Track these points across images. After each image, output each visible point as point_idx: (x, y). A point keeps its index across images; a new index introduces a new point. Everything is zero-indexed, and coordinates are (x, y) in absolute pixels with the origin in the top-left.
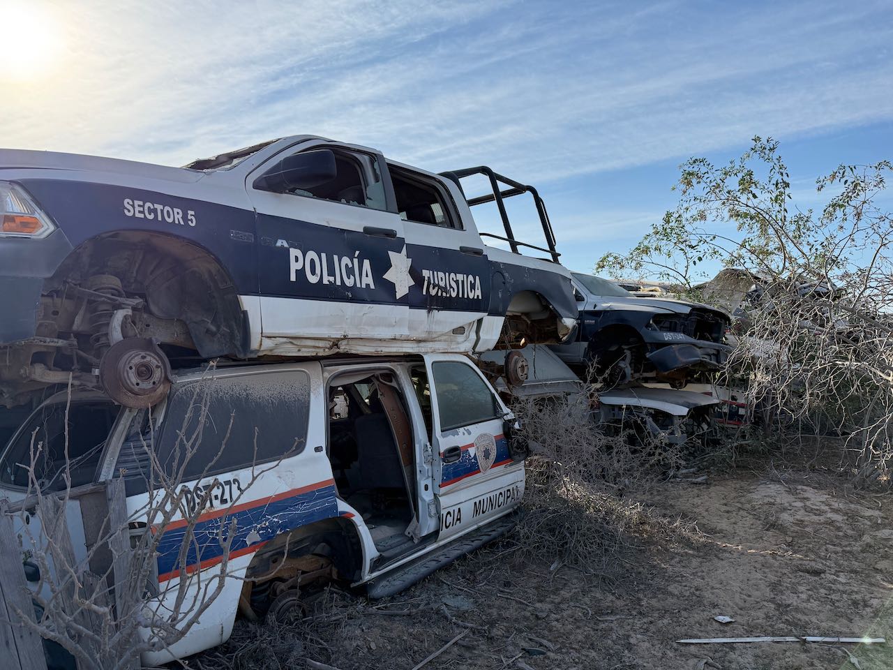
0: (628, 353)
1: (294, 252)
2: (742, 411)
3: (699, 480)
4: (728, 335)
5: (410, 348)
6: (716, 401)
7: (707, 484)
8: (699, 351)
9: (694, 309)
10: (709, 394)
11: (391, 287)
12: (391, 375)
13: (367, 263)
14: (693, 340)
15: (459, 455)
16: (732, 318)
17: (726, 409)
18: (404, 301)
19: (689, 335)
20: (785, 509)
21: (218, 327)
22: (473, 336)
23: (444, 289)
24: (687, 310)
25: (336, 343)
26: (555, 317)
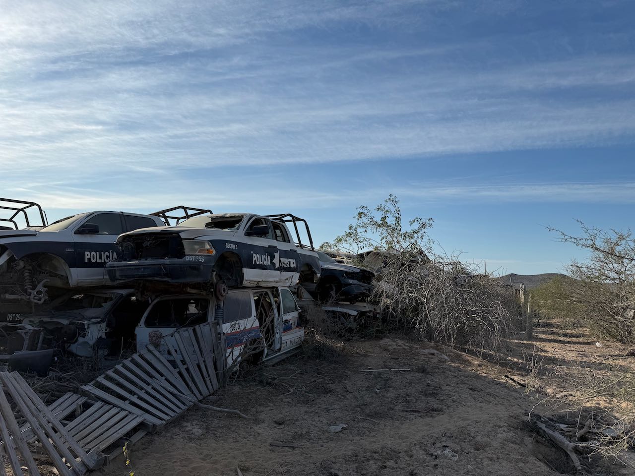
0: (334, 287)
1: (254, 255)
2: (378, 316)
3: (362, 340)
4: (373, 281)
5: (274, 285)
6: (368, 310)
7: (364, 341)
8: (363, 288)
9: (361, 270)
10: (365, 307)
11: (274, 264)
12: (267, 294)
13: (269, 256)
14: (361, 284)
15: (287, 323)
16: (376, 274)
17: (371, 314)
18: (278, 269)
19: (359, 281)
20: (390, 345)
21: (232, 277)
22: (291, 280)
23: (286, 264)
24: (359, 271)
25: (258, 282)
26: (314, 273)
